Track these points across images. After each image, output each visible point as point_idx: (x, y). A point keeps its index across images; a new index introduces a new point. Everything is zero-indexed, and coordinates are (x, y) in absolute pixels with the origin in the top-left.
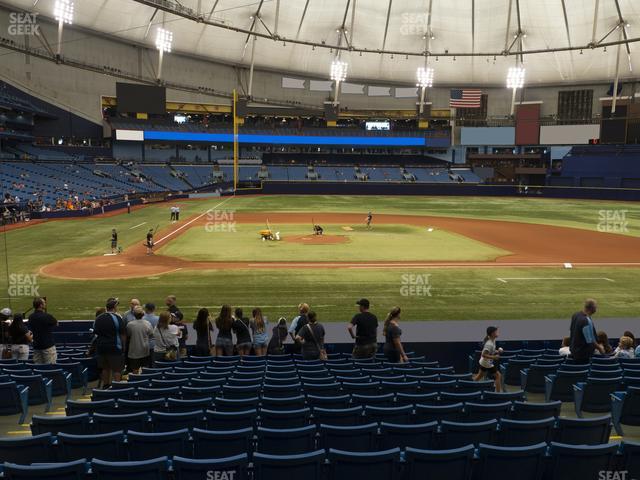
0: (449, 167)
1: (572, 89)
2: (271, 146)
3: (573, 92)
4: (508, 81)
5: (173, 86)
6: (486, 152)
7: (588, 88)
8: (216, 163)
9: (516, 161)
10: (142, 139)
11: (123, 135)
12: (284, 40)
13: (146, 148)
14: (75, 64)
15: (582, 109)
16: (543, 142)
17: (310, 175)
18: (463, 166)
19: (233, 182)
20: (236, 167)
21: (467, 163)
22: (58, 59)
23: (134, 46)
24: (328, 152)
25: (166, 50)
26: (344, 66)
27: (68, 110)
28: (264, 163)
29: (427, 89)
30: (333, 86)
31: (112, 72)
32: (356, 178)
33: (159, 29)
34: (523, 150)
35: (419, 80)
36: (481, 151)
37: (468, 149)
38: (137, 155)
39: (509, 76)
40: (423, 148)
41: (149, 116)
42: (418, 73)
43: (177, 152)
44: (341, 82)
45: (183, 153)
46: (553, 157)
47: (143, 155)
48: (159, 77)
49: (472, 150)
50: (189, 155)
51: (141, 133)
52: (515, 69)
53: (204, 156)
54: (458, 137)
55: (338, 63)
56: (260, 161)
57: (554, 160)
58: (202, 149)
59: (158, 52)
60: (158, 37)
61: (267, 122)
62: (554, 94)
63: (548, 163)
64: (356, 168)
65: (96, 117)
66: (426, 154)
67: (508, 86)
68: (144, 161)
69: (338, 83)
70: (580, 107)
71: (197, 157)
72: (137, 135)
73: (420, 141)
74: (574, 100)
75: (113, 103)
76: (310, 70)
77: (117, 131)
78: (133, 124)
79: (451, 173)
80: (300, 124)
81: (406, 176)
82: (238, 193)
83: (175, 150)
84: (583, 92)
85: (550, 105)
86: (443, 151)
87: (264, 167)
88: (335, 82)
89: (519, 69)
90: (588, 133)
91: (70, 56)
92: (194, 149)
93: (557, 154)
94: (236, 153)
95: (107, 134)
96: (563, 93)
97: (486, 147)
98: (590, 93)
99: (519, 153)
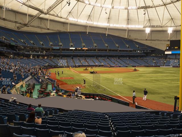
10: (171, 53)
11: (166, 53)
13: (177, 55)
14: (151, 40)
25: (171, 32)
27: (158, 48)
38: (174, 57)
41: (178, 47)
47: (176, 57)
51: (171, 52)
59: (169, 33)
68: (176, 59)
72: (170, 53)
75: (169, 45)
77: (165, 52)
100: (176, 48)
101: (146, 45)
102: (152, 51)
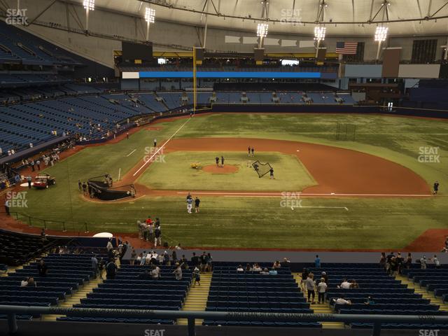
0: (336, 92)
1: (423, 39)
2: (220, 79)
3: (423, 41)
4: (376, 36)
5: (156, 45)
6: (362, 81)
7: (434, 38)
8: (185, 91)
9: (382, 88)
10: (138, 77)
11: (126, 75)
12: (224, 16)
13: (141, 82)
14: (97, 35)
15: (429, 54)
16: (400, 75)
17: (243, 99)
18: (346, 91)
19: (193, 104)
20: (195, 93)
21: (348, 90)
22: (86, 33)
23: (132, 17)
24: (257, 82)
25: (151, 22)
26: (266, 27)
27: (93, 60)
28: (214, 90)
29: (321, 41)
30: (259, 40)
31: (118, 38)
32: (272, 101)
33: (147, 9)
34: (387, 80)
35: (316, 35)
36: (358, 81)
37: (350, 80)
39: (376, 33)
40: (319, 79)
41: (143, 61)
42: (315, 32)
43: (160, 84)
44: (263, 38)
45: (163, 84)
46: (406, 86)
47: (139, 86)
48: (147, 39)
49: (353, 80)
50: (168, 86)
51: (138, 73)
52: (381, 28)
53: (177, 86)
54: (343, 72)
55: (262, 25)
56: (212, 89)
57: (407, 89)
58: (175, 81)
59: (147, 23)
60: (146, 13)
61: (218, 63)
62: (410, 43)
63: (403, 91)
64: (274, 93)
65: (110, 63)
66: (321, 83)
67: (376, 40)
68: (140, 91)
69: (261, 38)
70: (427, 51)
71: (173, 87)
72: (135, 75)
73: (317, 75)
74: (424, 47)
75: (120, 54)
76: (245, 27)
77: (123, 73)
78: (132, 67)
79: (337, 96)
80: (238, 62)
81: (306, 99)
82: (196, 113)
83: (158, 83)
85: (407, 50)
86: (333, 81)
87: (214, 93)
88: (260, 37)
89: (384, 28)
90: (431, 71)
91: (93, 31)
92: (171, 81)
93: (409, 84)
94: (195, 84)
95: (117, 75)
96: (417, 41)
97: (362, 78)
98: (435, 42)
99: (385, 82)
100: (138, 62)
101: (59, 48)
102: (77, 67)
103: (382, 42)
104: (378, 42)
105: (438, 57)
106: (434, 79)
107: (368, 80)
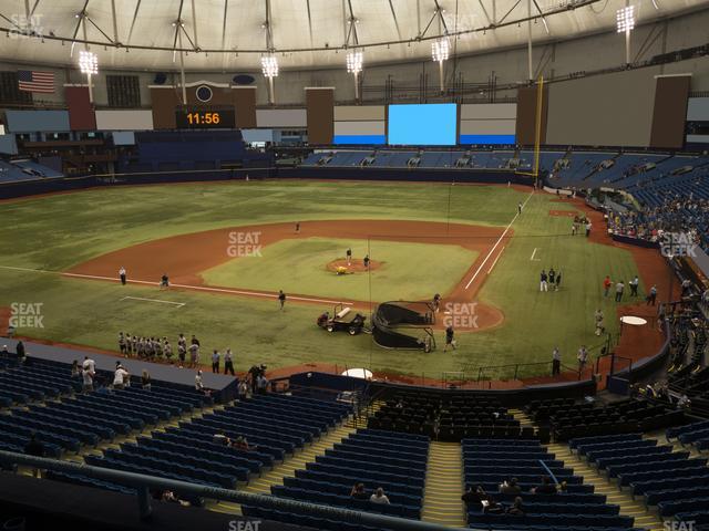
1: (119, 74)
3: (120, 77)
4: (81, 65)
6: (39, 138)
7: (133, 74)
9: (76, 148)
15: (131, 95)
16: (100, 127)
21: (20, 154)
34: (79, 135)
36: (33, 138)
39: (81, 60)
49: (27, 136)
52: (86, 53)
57: (119, 146)
62: (102, 78)
67: (83, 71)
70: (128, 92)
74: (122, 85)
79: (17, 166)
84: (129, 77)
90: (142, 120)
93: (118, 140)
96: (111, 77)
97: (38, 133)
98: (136, 79)
99: (75, 138)
103: (93, 76)
104: (86, 75)
105: (144, 101)
106: (148, 131)
107: (50, 137)
